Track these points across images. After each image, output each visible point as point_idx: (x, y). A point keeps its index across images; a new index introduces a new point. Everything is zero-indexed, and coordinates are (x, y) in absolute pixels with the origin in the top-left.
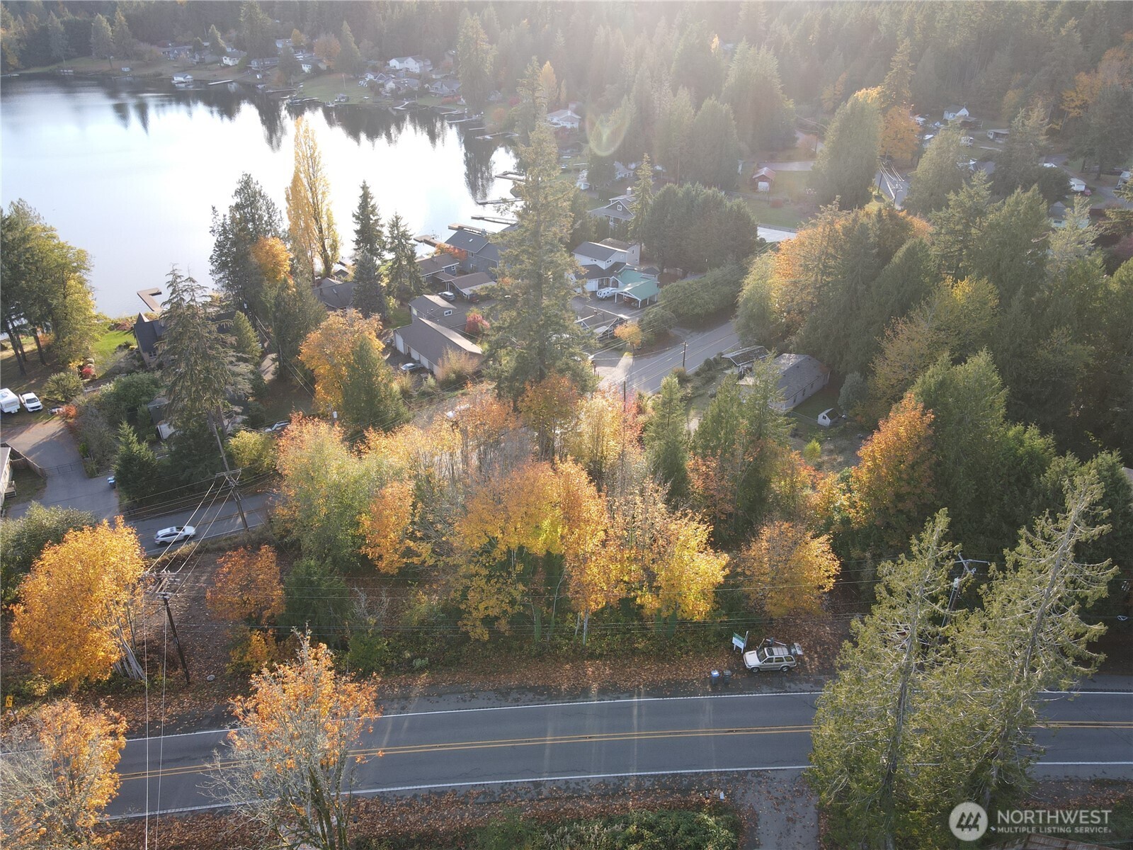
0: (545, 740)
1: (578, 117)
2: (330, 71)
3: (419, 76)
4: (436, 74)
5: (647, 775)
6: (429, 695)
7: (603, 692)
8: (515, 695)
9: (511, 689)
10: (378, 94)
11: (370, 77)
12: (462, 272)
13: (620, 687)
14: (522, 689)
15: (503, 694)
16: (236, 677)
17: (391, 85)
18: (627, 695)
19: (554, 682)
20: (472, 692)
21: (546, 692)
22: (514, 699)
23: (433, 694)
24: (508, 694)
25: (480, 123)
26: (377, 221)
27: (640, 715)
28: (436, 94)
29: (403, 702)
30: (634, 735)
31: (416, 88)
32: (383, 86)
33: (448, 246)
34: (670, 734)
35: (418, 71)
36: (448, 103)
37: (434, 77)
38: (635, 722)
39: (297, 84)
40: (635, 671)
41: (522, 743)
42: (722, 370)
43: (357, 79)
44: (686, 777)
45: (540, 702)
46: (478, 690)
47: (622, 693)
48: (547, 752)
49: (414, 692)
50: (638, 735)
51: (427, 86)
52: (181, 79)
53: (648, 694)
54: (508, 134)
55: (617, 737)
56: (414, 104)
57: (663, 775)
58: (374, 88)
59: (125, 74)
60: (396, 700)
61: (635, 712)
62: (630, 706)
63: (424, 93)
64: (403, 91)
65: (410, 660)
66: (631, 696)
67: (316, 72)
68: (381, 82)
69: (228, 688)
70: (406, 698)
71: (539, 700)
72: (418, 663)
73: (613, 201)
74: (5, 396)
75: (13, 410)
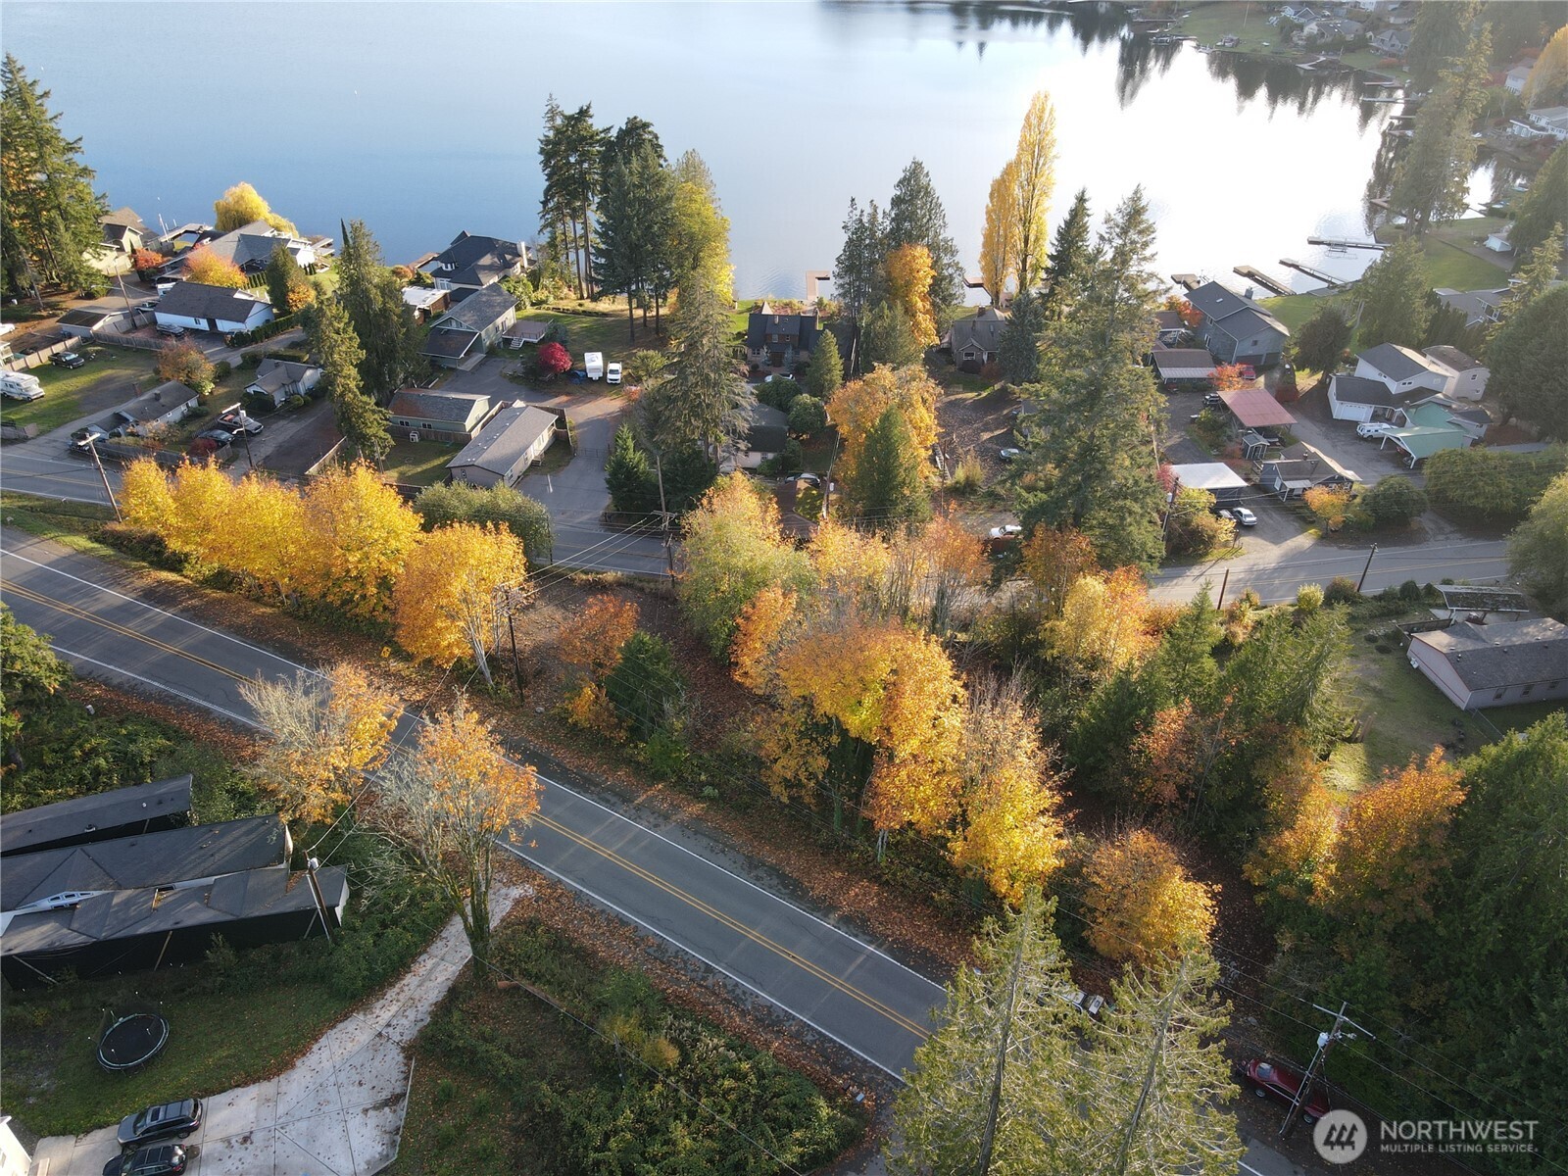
0: (749, 933)
5: (813, 1029)
6: (687, 827)
7: (846, 921)
8: (761, 873)
9: (764, 865)
11: (1288, 10)
13: (868, 926)
14: (774, 871)
15: (752, 865)
16: (555, 720)
18: (868, 938)
19: (810, 882)
20: (727, 846)
21: (795, 889)
22: (757, 876)
23: (692, 829)
24: (756, 867)
27: (860, 966)
29: (660, 820)
30: (836, 982)
31: (1351, 37)
34: (875, 1005)
38: (851, 969)
40: (901, 919)
41: (728, 922)
42: (1431, 606)
44: (852, 1057)
45: (779, 893)
46: (732, 848)
47: (864, 933)
48: (742, 944)
49: (679, 816)
50: (841, 985)
51: (1370, 34)
53: (890, 952)
55: (817, 972)
57: (831, 1040)
60: (656, 815)
61: (861, 959)
62: (859, 951)
65: (703, 785)
66: (870, 943)
69: (542, 726)
70: (666, 818)
71: (779, 891)
72: (708, 790)
74: (594, 361)
75: (595, 376)
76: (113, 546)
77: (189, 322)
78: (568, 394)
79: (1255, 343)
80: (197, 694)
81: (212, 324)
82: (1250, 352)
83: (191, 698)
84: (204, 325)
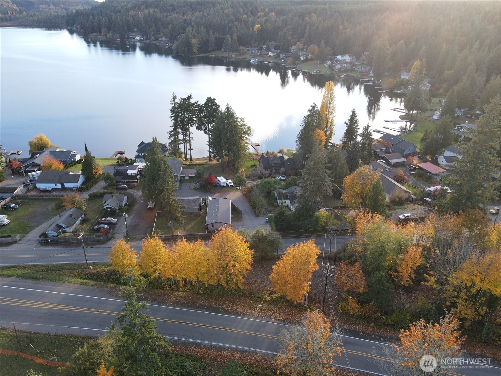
1: (429, 85)
2: (312, 59)
3: (351, 63)
4: (358, 62)
10: (333, 70)
11: (329, 62)
12: (386, 152)
16: (343, 314)
17: (338, 66)
25: (379, 85)
26: (357, 126)
28: (358, 71)
31: (349, 68)
32: (335, 66)
33: (381, 140)
35: (349, 61)
36: (364, 75)
37: (357, 63)
39: (298, 64)
43: (323, 63)
51: (354, 67)
52: (254, 61)
54: (393, 91)
56: (348, 75)
58: (331, 67)
59: (233, 58)
63: (352, 70)
64: (343, 69)
67: (306, 60)
68: (334, 65)
73: (458, 127)
74: (222, 180)
75: (225, 185)
76: (93, 279)
77: (53, 185)
78: (219, 192)
79: (409, 150)
80: (189, 337)
81: (63, 185)
82: (408, 153)
83: (186, 340)
84: (59, 186)
